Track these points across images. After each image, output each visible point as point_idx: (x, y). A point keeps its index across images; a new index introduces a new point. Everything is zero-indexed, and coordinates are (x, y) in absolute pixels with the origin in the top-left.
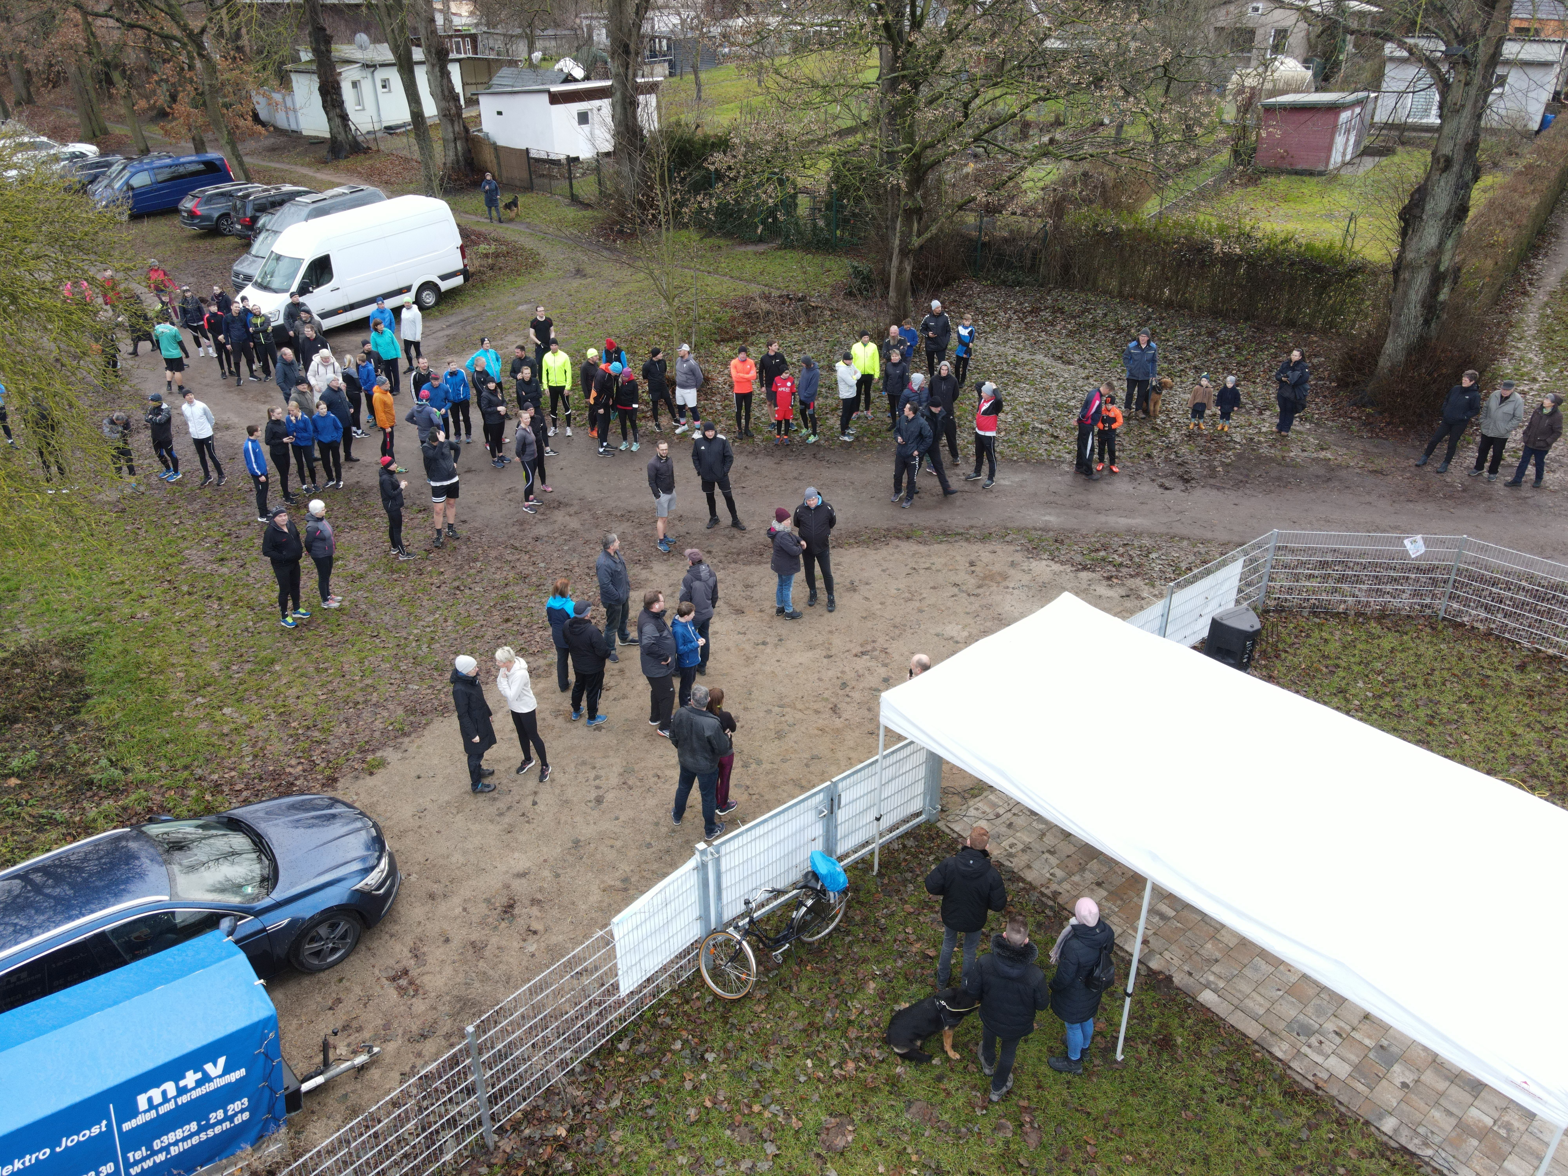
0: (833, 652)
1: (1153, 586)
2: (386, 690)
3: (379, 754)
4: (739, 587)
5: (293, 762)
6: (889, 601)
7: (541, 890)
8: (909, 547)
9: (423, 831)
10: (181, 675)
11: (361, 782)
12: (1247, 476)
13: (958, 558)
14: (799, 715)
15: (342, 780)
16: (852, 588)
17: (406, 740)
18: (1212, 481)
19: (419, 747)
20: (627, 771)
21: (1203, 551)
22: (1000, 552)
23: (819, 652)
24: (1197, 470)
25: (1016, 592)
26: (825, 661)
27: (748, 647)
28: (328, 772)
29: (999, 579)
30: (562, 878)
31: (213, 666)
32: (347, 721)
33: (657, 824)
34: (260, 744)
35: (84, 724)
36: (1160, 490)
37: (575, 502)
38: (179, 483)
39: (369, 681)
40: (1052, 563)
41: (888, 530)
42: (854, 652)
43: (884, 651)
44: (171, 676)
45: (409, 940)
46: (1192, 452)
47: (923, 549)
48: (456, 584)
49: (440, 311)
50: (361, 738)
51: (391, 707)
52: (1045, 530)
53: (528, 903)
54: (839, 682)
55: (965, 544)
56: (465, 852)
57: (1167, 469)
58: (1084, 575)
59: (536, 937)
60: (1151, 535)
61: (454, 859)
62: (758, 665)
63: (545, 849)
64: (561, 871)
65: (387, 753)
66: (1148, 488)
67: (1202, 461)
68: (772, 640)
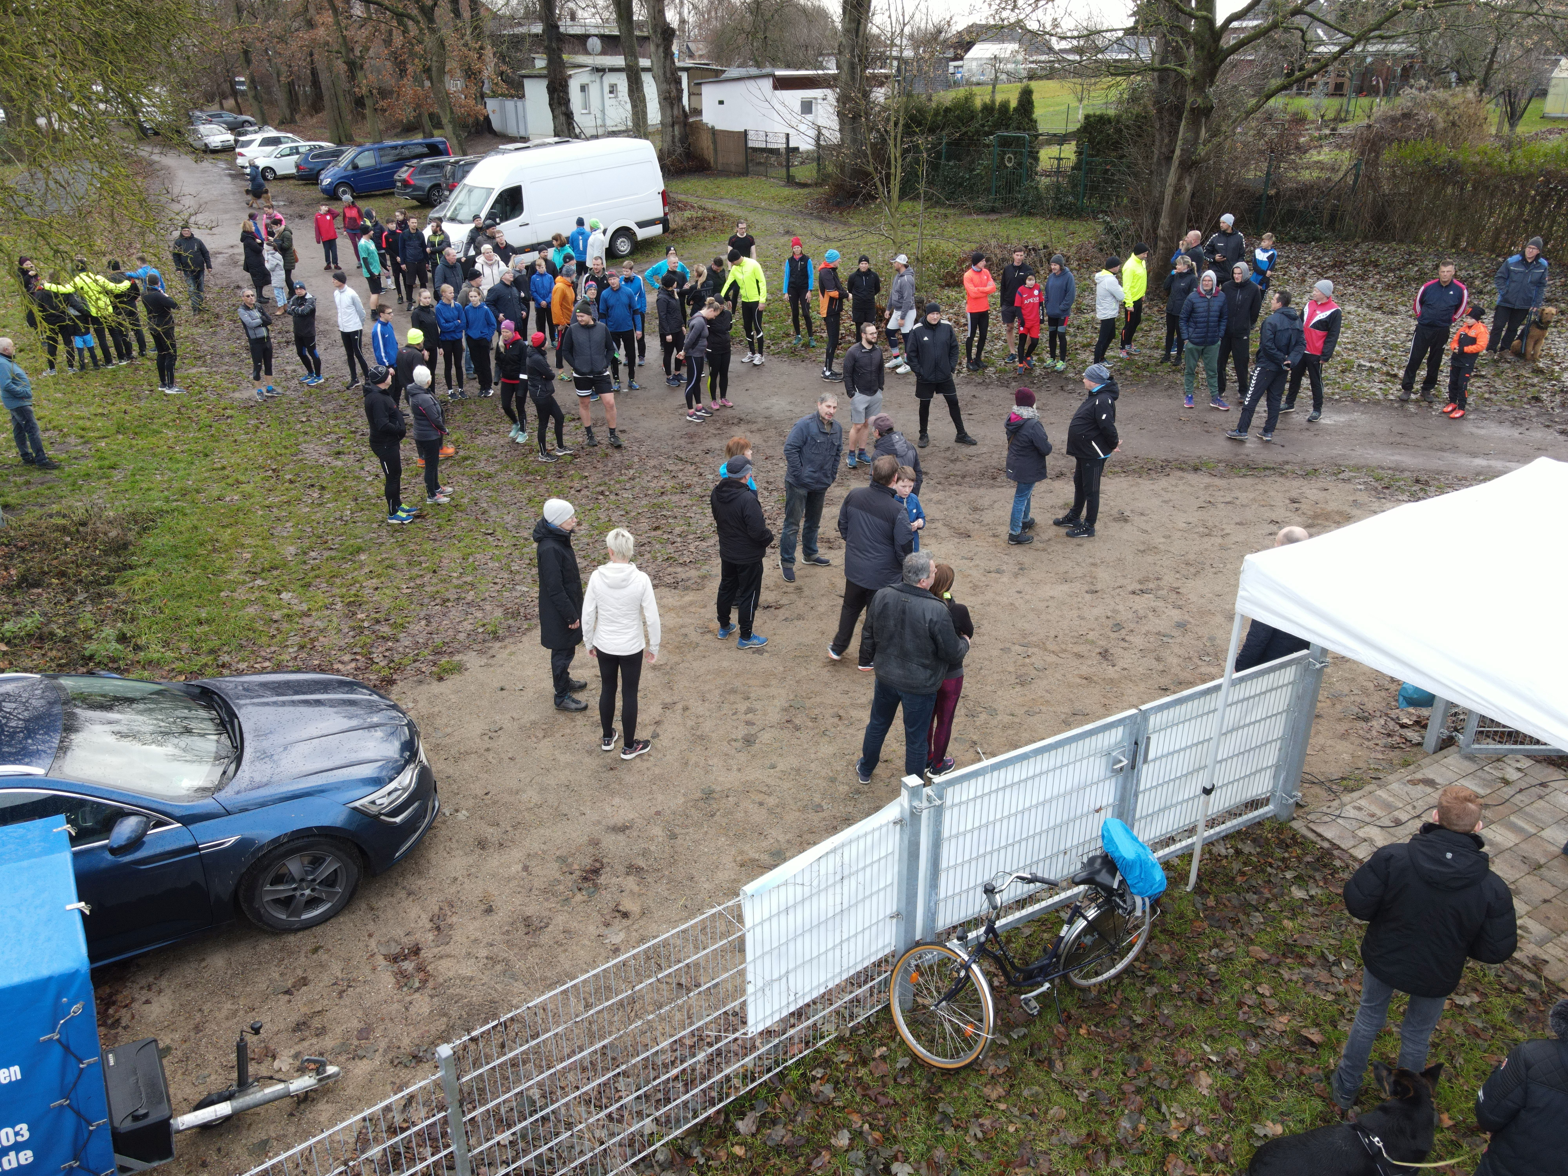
0: (1099, 587)
2: (487, 589)
3: (457, 658)
4: (964, 509)
5: (347, 658)
6: (1177, 534)
7: (645, 853)
8: (1200, 480)
9: (490, 756)
10: (249, 556)
11: (424, 687)
13: (1273, 493)
14: (1052, 658)
15: (401, 683)
16: (1123, 518)
17: (498, 645)
19: (512, 654)
20: (795, 706)
22: (1333, 491)
23: (1077, 587)
26: (1088, 597)
28: (385, 673)
29: (1340, 518)
30: (679, 841)
31: (289, 550)
32: (428, 619)
33: (833, 780)
34: (312, 634)
35: (113, 595)
36: (1562, 436)
37: (760, 420)
38: (318, 387)
39: (469, 579)
41: (1167, 461)
42: (1130, 588)
43: (1175, 590)
44: (236, 556)
45: (433, 904)
47: (1219, 482)
48: (600, 489)
50: (440, 639)
51: (488, 608)
52: (1398, 469)
53: (622, 869)
54: (1110, 622)
55: (1280, 479)
56: (543, 789)
57: (1566, 415)
59: (626, 922)
61: (524, 797)
62: (990, 595)
63: (660, 798)
64: (679, 831)
65: (468, 657)
66: (1542, 434)
68: (1010, 568)
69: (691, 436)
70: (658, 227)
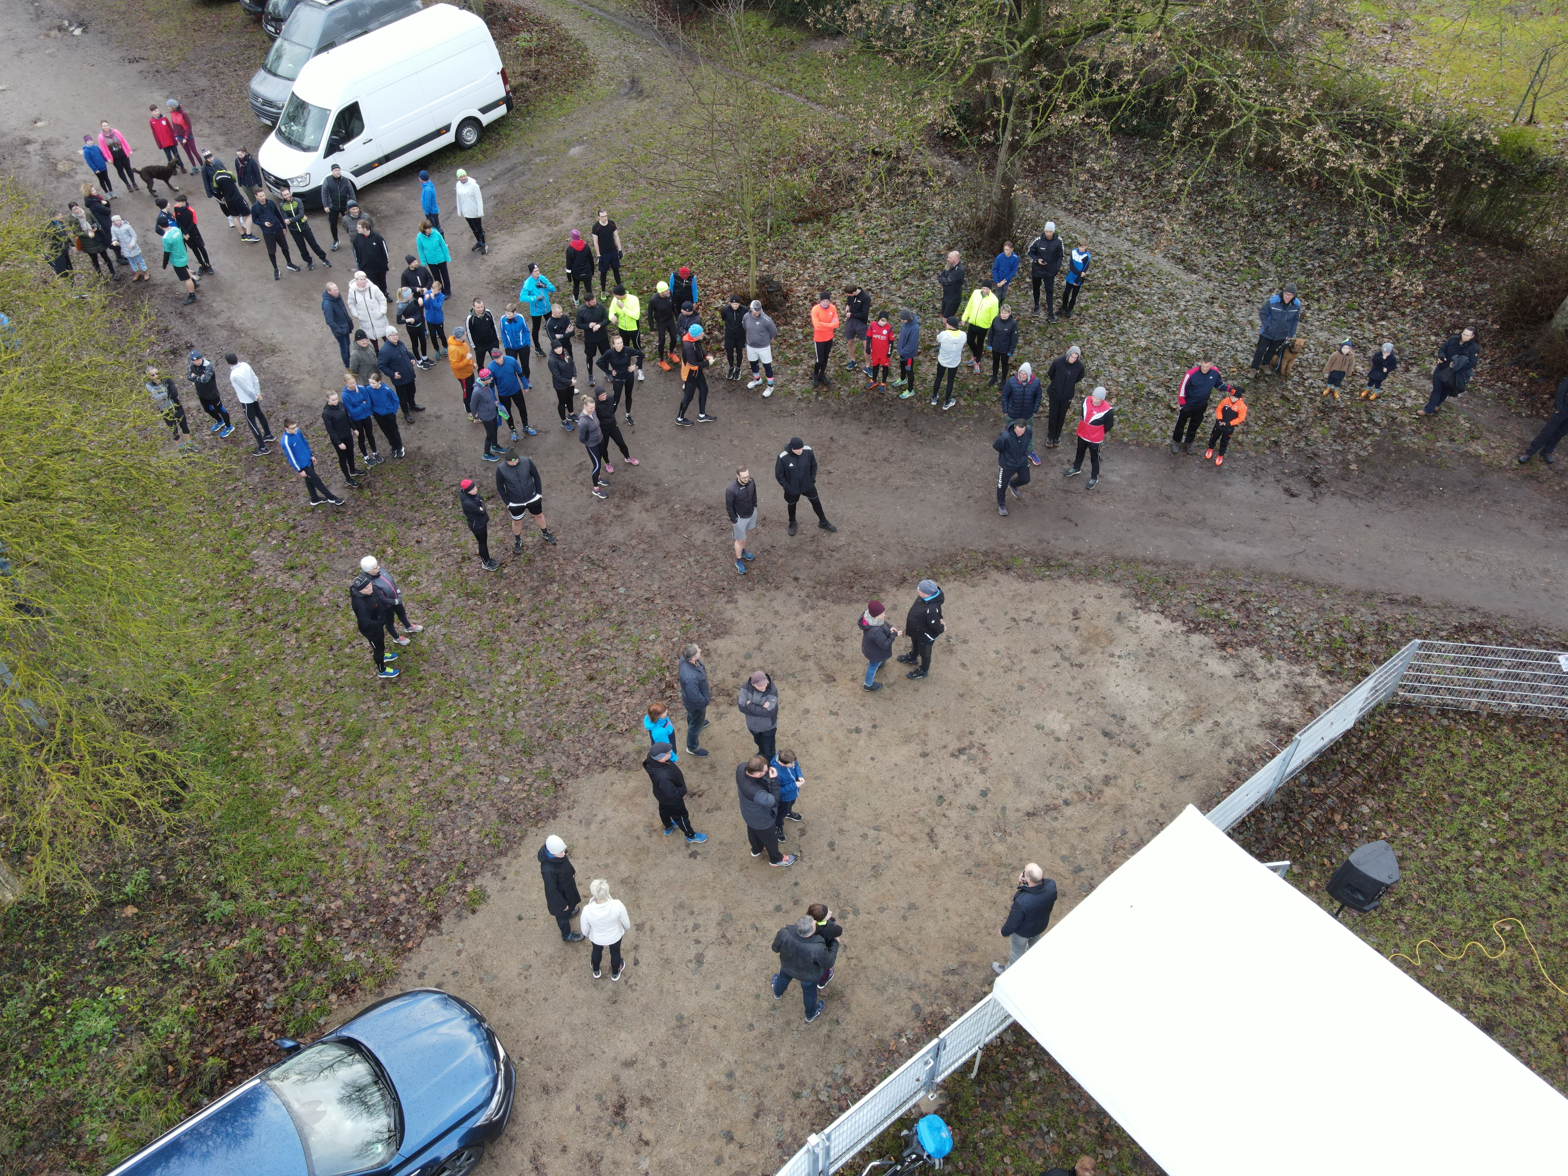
0: (929, 748)
1: (1270, 661)
2: (477, 782)
3: (479, 881)
4: (830, 640)
5: (396, 888)
6: (988, 669)
7: (649, 1084)
8: (1009, 584)
9: (530, 997)
10: (272, 751)
11: (464, 923)
12: (1384, 479)
13: (1061, 605)
14: (895, 843)
15: (445, 919)
17: (503, 861)
18: (1344, 486)
19: (517, 873)
20: (726, 919)
21: (1327, 605)
22: (1106, 599)
23: (914, 748)
24: (1328, 468)
25: (1122, 662)
26: (921, 760)
27: (840, 734)
28: (431, 907)
29: (1104, 642)
30: (668, 1069)
31: (301, 736)
32: (442, 829)
33: (757, 997)
34: (360, 860)
36: (1285, 497)
37: (652, 488)
39: (458, 769)
40: (1160, 618)
41: (986, 554)
42: (951, 748)
43: (982, 748)
44: (262, 753)
45: (528, 1145)
46: (1324, 438)
47: (1023, 587)
48: (535, 617)
49: (483, 152)
50: (459, 855)
51: (484, 809)
52: (1156, 563)
53: (637, 1102)
54: (936, 795)
55: (1068, 582)
56: (573, 1030)
57: (1294, 462)
58: (1197, 639)
59: (649, 1149)
60: (1273, 577)
61: (562, 1039)
62: (852, 764)
63: (650, 1028)
64: (666, 1059)
65: (486, 880)
66: (1272, 493)
67: (1335, 453)
68: (866, 726)
69: (596, 520)
70: (502, 110)
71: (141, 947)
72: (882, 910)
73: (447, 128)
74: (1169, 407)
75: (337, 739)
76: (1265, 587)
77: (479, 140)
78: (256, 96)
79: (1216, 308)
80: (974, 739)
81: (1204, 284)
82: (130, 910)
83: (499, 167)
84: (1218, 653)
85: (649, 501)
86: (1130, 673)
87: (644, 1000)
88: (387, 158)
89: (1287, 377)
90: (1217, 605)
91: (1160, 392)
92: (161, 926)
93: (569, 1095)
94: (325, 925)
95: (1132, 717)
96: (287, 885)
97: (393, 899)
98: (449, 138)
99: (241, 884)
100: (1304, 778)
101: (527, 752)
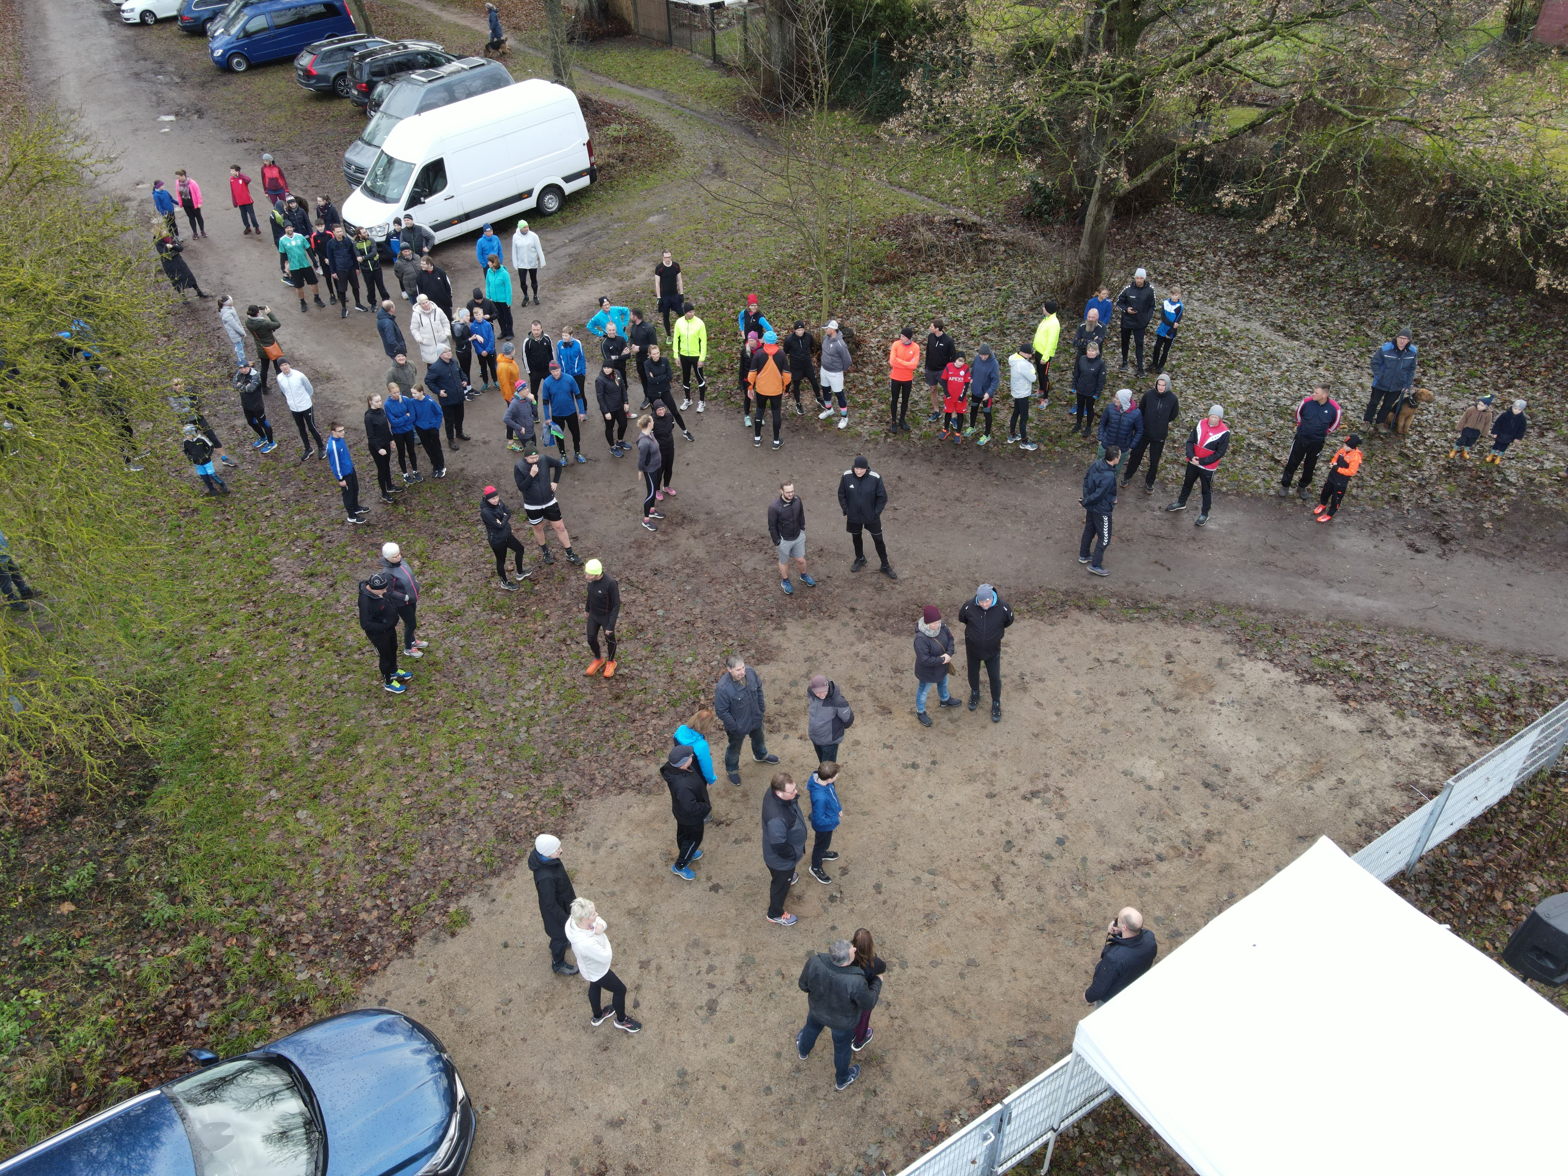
0: (997, 789)
1: (1403, 717)
2: (477, 797)
3: (463, 902)
4: (887, 671)
5: (368, 904)
6: (1067, 710)
7: (638, 1150)
8: (1092, 624)
9: (506, 1035)
10: (256, 752)
11: (441, 946)
12: (1525, 539)
13: (1152, 648)
14: (953, 890)
15: (420, 941)
16: (1023, 687)
17: (495, 881)
18: (1478, 544)
19: (509, 895)
20: (747, 962)
21: (1468, 663)
22: (1204, 643)
23: (979, 788)
24: (1458, 525)
25: (1224, 710)
26: (987, 801)
27: (894, 769)
28: (405, 926)
29: (1203, 688)
30: (663, 1134)
31: (292, 738)
32: (431, 842)
33: (778, 1055)
34: (334, 870)
35: (148, 821)
36: (1409, 553)
37: (702, 517)
38: (274, 456)
39: (458, 781)
40: (1270, 666)
41: (1066, 593)
42: (1022, 790)
43: (1059, 792)
44: (246, 753)
46: (1452, 496)
47: (1108, 628)
48: (562, 634)
49: (563, 219)
50: (446, 872)
51: (481, 825)
52: (1262, 610)
54: (1003, 839)
55: (1160, 625)
56: (553, 1078)
57: (1418, 518)
58: (1312, 690)
60: (1400, 630)
61: (539, 1087)
62: (906, 801)
63: (645, 1083)
64: (662, 1122)
65: (473, 902)
66: (1393, 548)
67: (1465, 511)
68: (924, 761)
69: (640, 544)
70: (585, 181)
71: (70, 947)
72: (934, 964)
73: (529, 193)
74: (1272, 459)
75: (330, 744)
76: (1392, 640)
77: (560, 209)
78: (349, 165)
79: (1321, 370)
80: (1050, 782)
81: (1307, 350)
82: (67, 907)
83: (577, 231)
84: (1339, 706)
85: (698, 529)
86: (1235, 721)
87: (641, 1049)
88: (467, 216)
89: (1405, 435)
90: (1336, 656)
91: (1263, 444)
92: (97, 927)
93: (538, 1156)
94: (281, 939)
95: (1238, 769)
96: (247, 892)
97: (363, 916)
98: (530, 203)
99: (196, 888)
100: (1453, 848)
101: (538, 769)
